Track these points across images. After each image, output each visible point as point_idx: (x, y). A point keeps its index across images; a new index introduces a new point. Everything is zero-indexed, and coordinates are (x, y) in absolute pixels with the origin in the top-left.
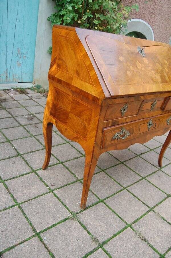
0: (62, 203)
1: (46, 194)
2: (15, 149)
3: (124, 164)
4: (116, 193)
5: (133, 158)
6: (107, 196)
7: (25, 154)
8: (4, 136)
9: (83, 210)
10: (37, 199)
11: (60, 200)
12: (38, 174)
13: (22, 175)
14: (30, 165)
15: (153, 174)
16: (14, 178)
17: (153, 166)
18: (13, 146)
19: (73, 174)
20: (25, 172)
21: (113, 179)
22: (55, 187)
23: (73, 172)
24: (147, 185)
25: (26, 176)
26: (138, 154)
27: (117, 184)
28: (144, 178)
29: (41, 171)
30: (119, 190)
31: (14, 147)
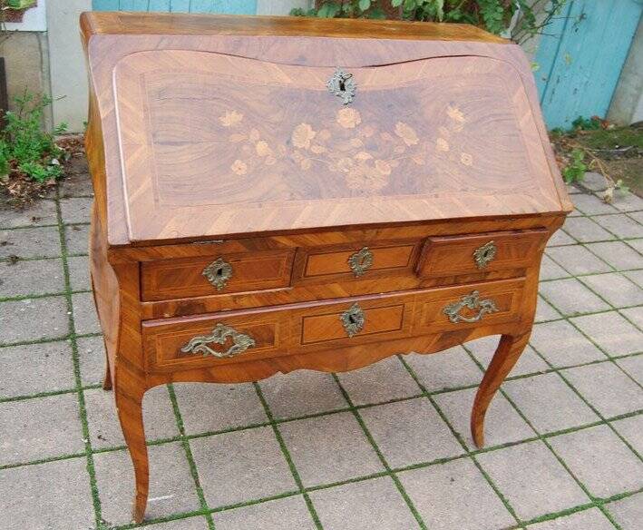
0: (95, 492)
1: (70, 457)
2: (71, 319)
3: (356, 414)
4: (267, 500)
5: (402, 400)
6: (232, 500)
7: (87, 336)
8: (67, 275)
9: (136, 526)
10: (40, 465)
11: (93, 483)
12: (86, 398)
13: (43, 395)
14: (82, 369)
15: (435, 466)
16: (19, 399)
17: (455, 439)
18: (70, 309)
19: (179, 416)
20: (56, 389)
21: (286, 453)
22: (106, 445)
23: (182, 411)
24: (384, 498)
25: (52, 398)
26: (431, 388)
27: (289, 473)
28: (390, 472)
29: (96, 391)
30: (283, 492)
31: (69, 313)
